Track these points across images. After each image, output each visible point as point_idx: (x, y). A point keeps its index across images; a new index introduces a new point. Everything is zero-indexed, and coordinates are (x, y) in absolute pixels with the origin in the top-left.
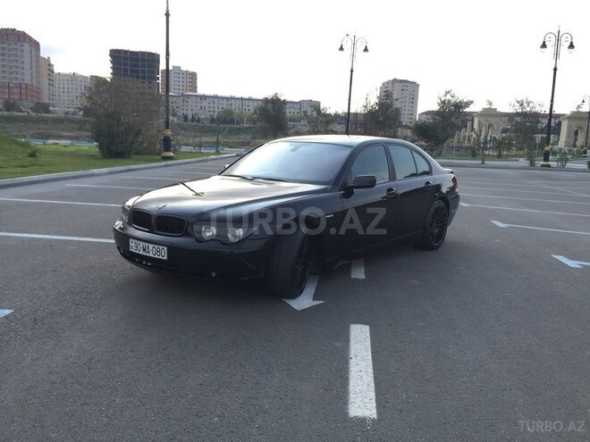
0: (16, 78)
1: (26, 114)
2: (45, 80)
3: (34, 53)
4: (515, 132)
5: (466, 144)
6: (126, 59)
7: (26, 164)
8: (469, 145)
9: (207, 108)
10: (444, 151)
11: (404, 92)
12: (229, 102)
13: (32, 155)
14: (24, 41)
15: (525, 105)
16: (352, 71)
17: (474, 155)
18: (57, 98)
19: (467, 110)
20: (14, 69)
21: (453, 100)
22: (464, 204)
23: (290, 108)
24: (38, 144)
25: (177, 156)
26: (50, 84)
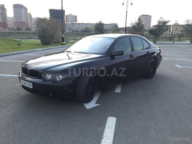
0: (20, 20)
1: (24, 31)
2: (29, 20)
3: (25, 11)
4: (185, 31)
5: (168, 36)
6: (54, 12)
7: (16, 48)
8: (169, 36)
9: (80, 27)
10: (160, 39)
11: (146, 19)
12: (87, 25)
13: (19, 45)
14: (22, 8)
15: (189, 21)
16: (127, 12)
17: (170, 40)
18: (33, 26)
20: (20, 17)
21: (163, 21)
22: (165, 58)
23: (108, 26)
24: (23, 41)
25: (67, 43)
26: (31, 21)
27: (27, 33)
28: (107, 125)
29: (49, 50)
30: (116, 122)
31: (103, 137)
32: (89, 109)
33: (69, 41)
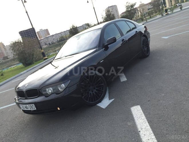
1: (1, 62)
2: (3, 49)
5: (138, 18)
6: (24, 33)
9: (55, 38)
12: (61, 34)
13: (2, 75)
16: (94, 8)
17: (143, 20)
18: (9, 53)
19: (135, 7)
21: (130, 5)
22: (152, 35)
23: (80, 28)
24: (5, 70)
25: (48, 57)
26: (5, 50)
27: (5, 63)
28: (134, 116)
29: (34, 69)
30: (142, 110)
31: (139, 130)
32: (106, 108)
33: (50, 55)
